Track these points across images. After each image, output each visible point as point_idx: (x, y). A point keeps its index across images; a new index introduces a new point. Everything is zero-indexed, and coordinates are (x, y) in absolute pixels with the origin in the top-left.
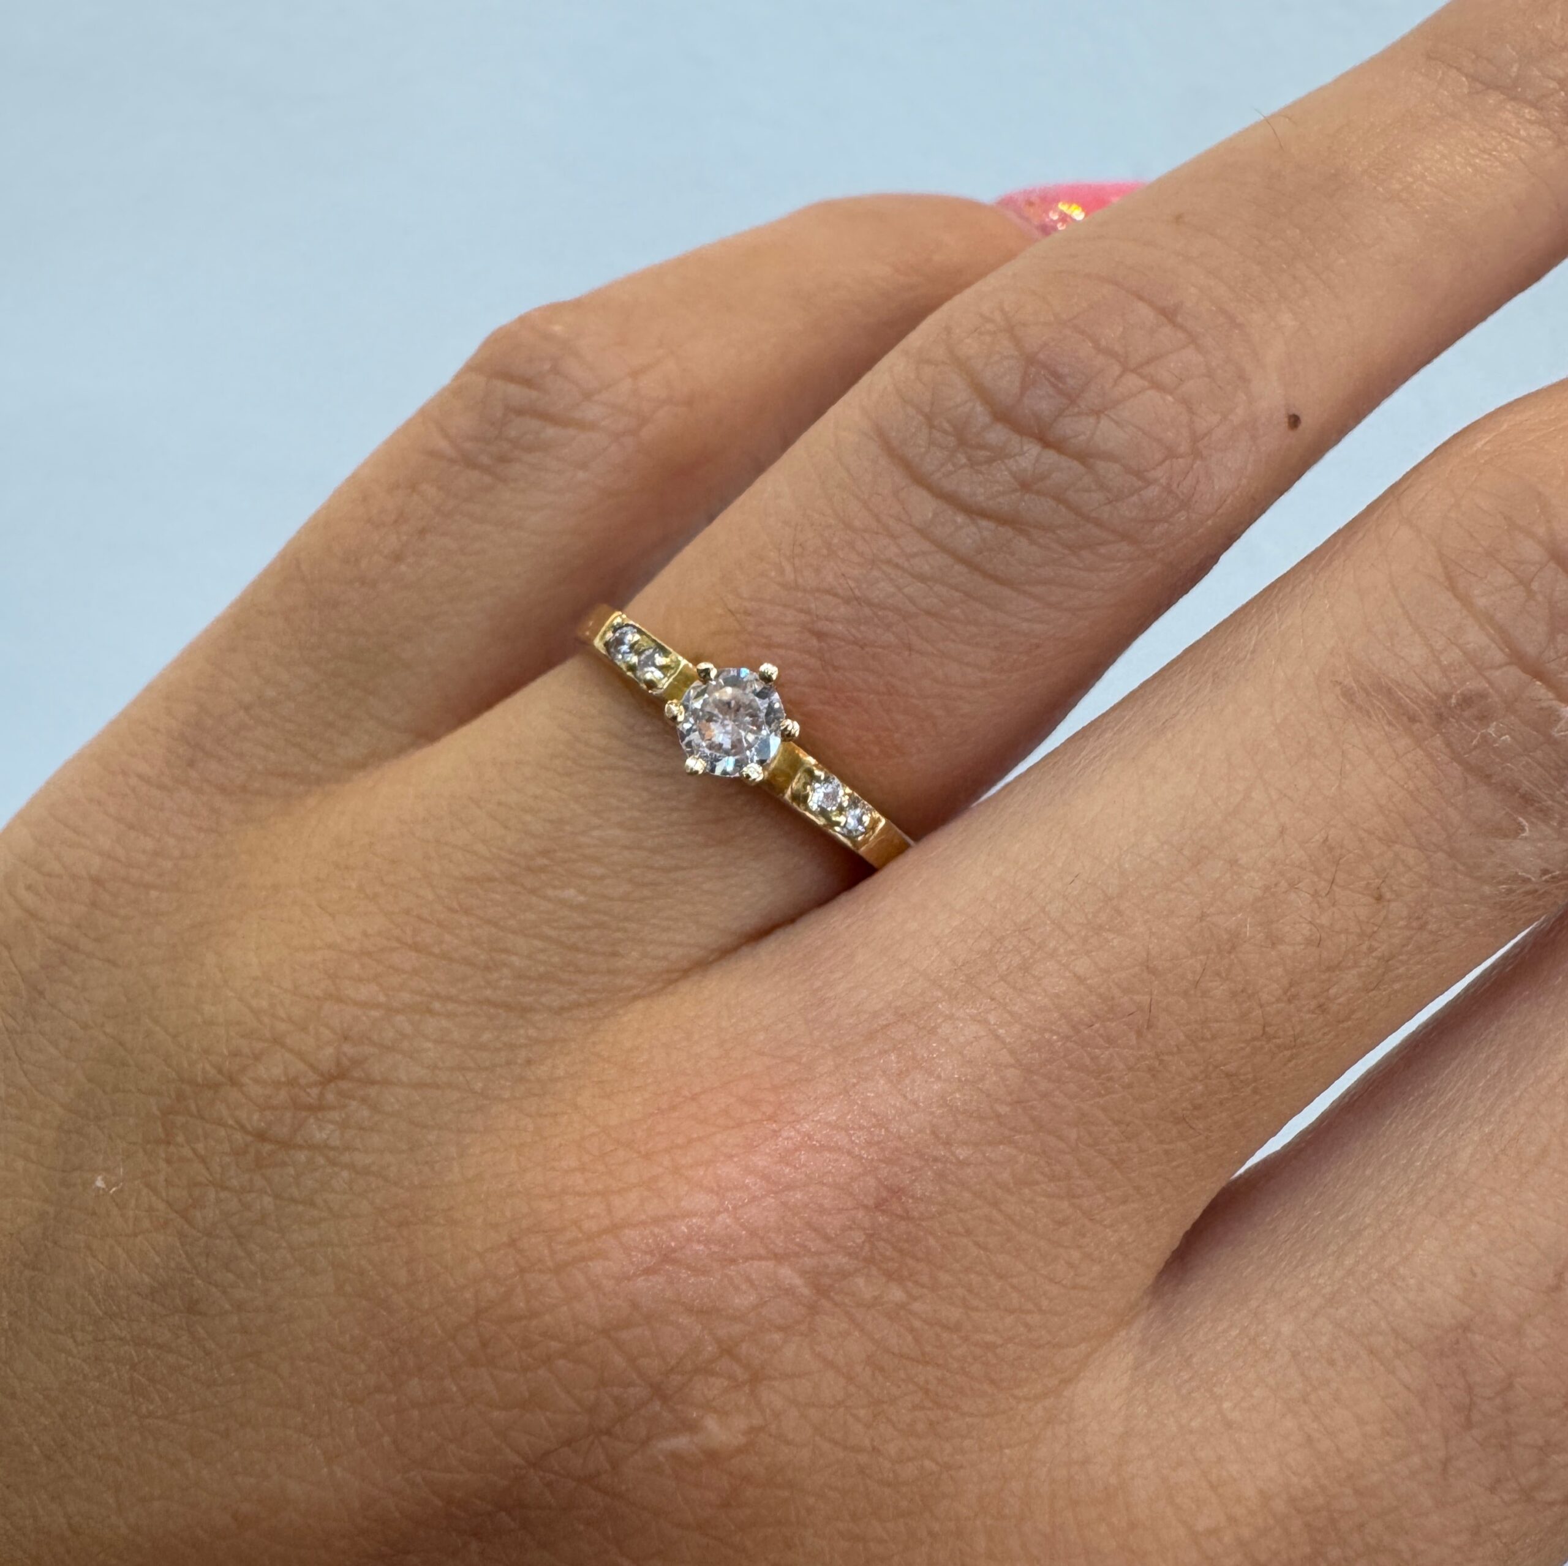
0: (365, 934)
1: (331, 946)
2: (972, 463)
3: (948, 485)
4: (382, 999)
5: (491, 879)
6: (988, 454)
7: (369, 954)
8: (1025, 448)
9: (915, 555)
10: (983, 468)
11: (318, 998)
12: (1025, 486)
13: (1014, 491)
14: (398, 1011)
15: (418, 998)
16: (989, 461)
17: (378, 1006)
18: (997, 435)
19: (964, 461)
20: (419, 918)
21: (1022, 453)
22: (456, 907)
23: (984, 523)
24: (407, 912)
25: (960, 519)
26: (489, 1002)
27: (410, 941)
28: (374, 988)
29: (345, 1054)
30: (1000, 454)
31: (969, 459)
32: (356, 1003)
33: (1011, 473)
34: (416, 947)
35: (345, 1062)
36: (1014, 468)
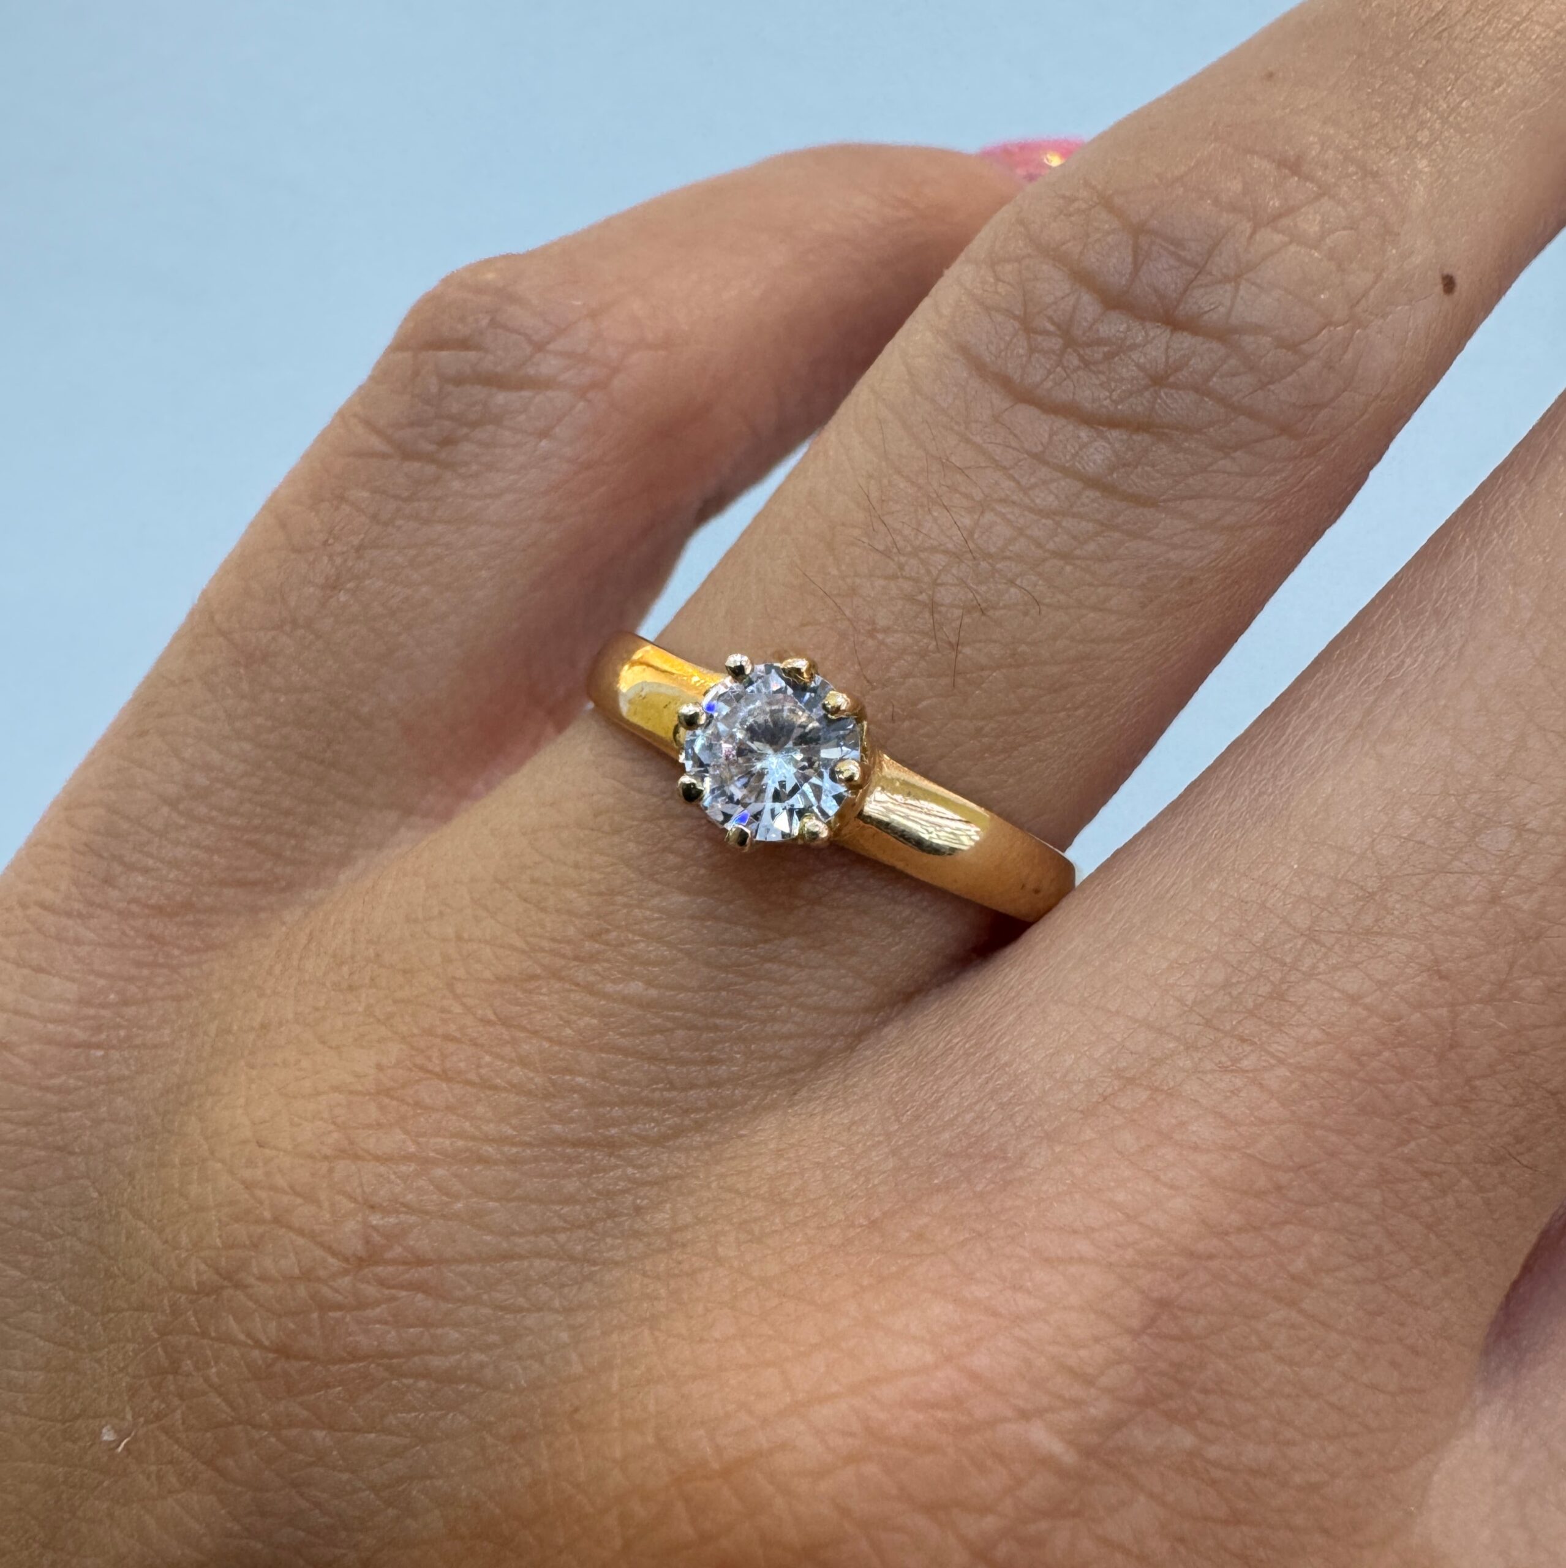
2: (1086, 364)
3: (1063, 395)
4: (412, 1149)
5: (534, 977)
6: (1106, 349)
7: (388, 1092)
8: (1152, 334)
9: (1033, 487)
11: (326, 1158)
12: (1158, 380)
13: (1147, 388)
15: (460, 1143)
16: (1109, 357)
17: (408, 1158)
18: (1113, 324)
19: (1076, 362)
20: (448, 1038)
21: (1148, 342)
22: (493, 1018)
23: (1115, 434)
25: (1084, 434)
27: (438, 1069)
28: (399, 1136)
29: (375, 1228)
30: (1118, 349)
31: (1081, 358)
32: (377, 1158)
33: (1138, 365)
35: (377, 1238)
36: (1142, 360)
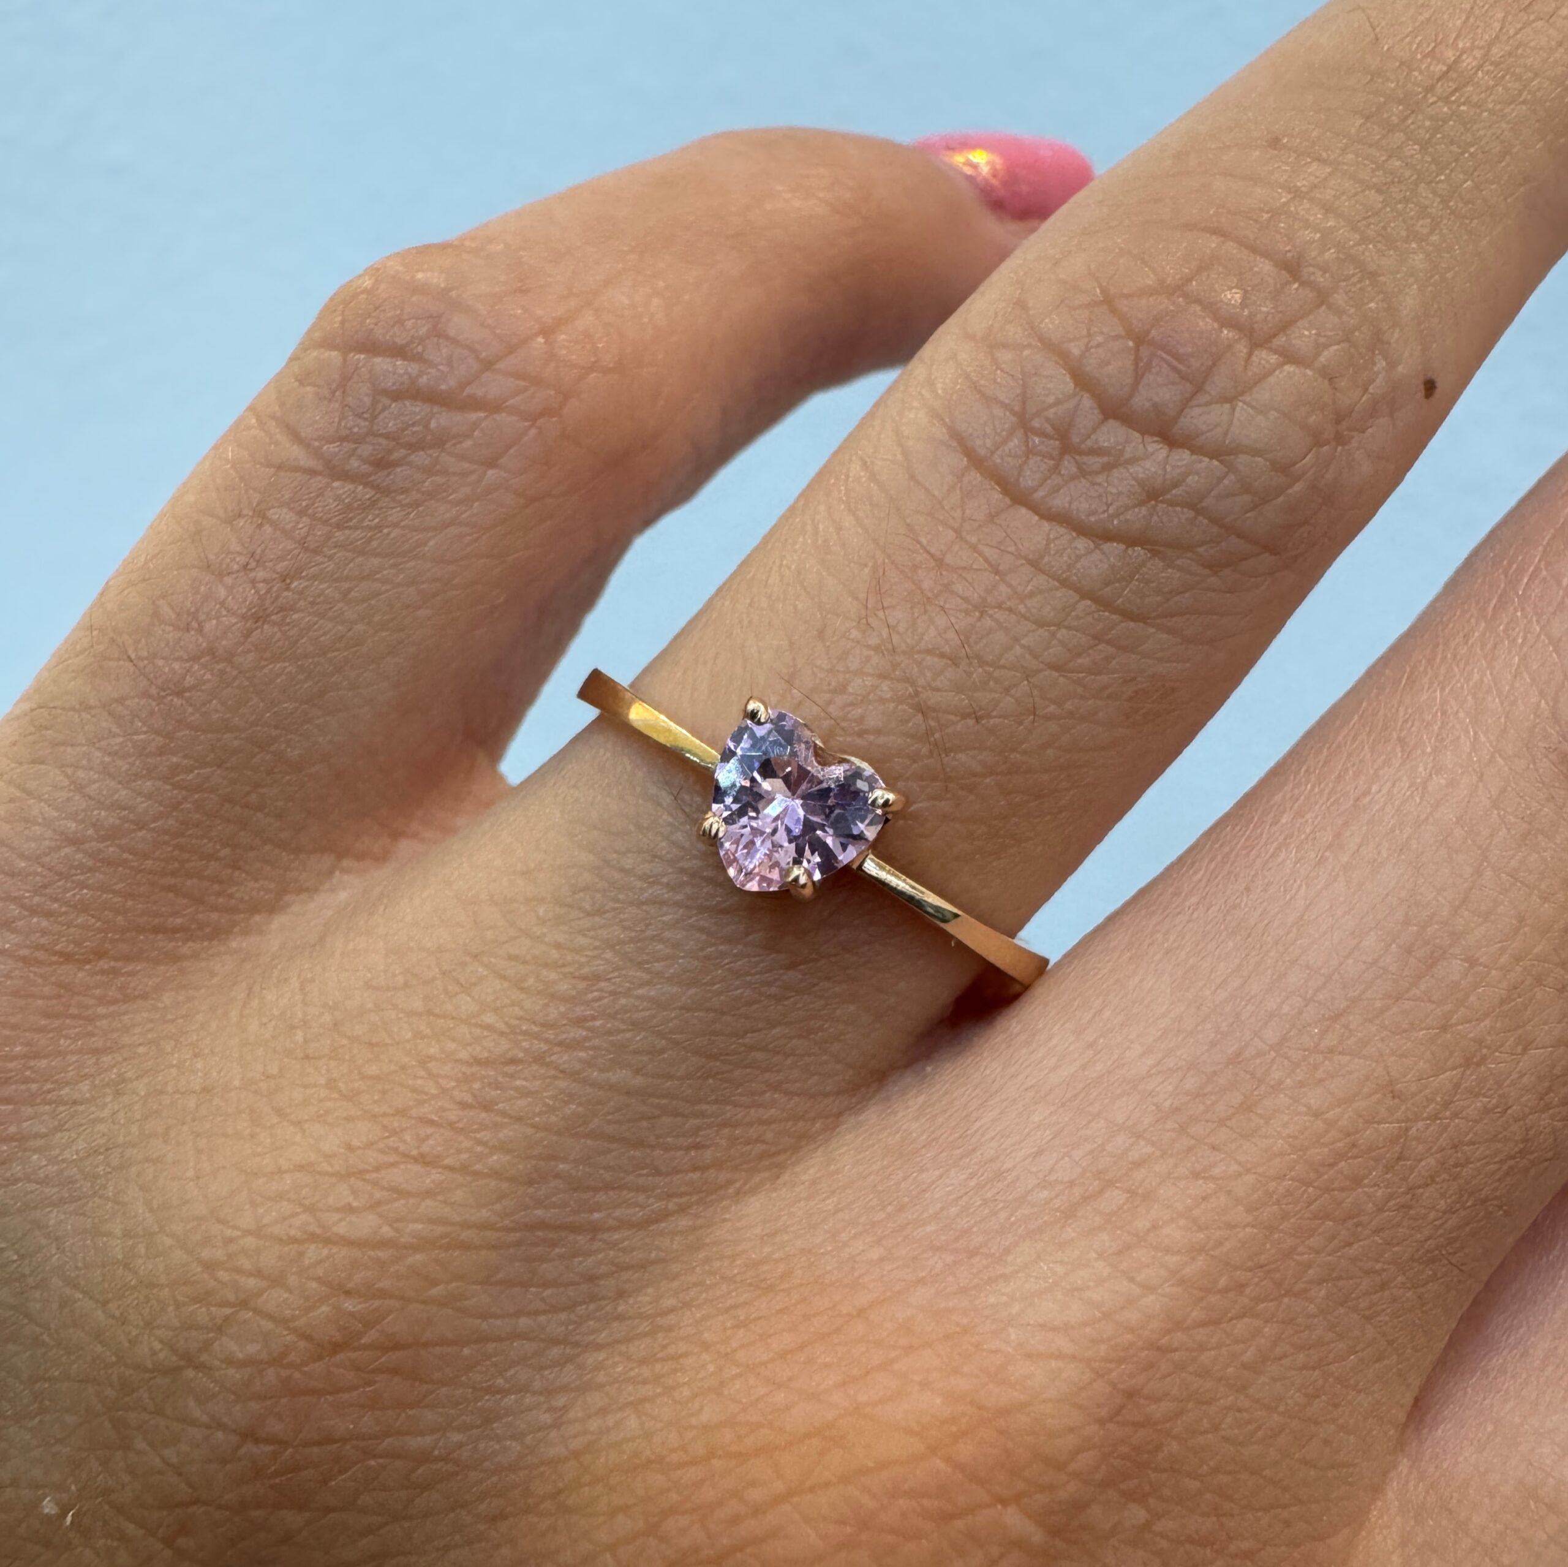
0: (350, 1148)
1: (300, 1168)
2: (1084, 472)
8: (1150, 449)
10: (1100, 479)
13: (1141, 504)
14: (415, 1249)
18: (1112, 435)
19: (1073, 470)
21: (1147, 456)
24: (402, 1112)
26: (543, 1225)
30: (1117, 461)
33: (1136, 480)
34: (425, 1160)
36: (1140, 475)
